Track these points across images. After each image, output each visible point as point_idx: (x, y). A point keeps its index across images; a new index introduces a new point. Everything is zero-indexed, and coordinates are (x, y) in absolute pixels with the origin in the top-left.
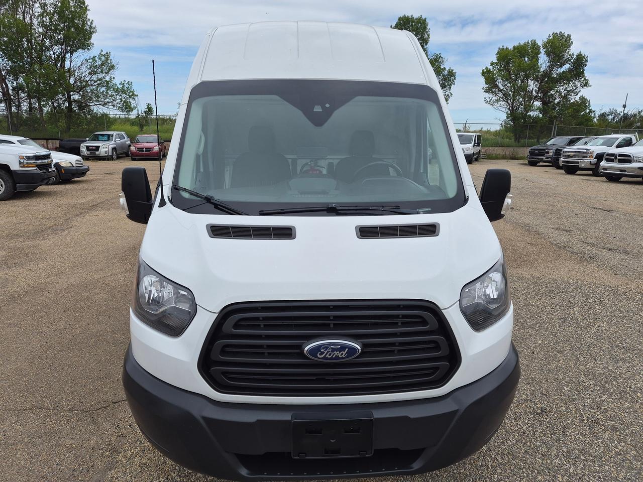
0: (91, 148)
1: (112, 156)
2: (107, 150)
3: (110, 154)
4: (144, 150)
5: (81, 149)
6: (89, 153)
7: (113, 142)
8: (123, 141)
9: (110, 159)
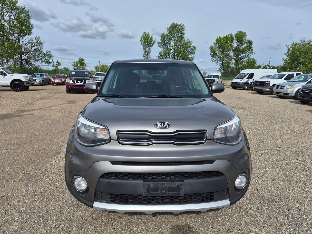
4: (58, 80)
7: (42, 78)
8: (47, 77)
9: (41, 85)
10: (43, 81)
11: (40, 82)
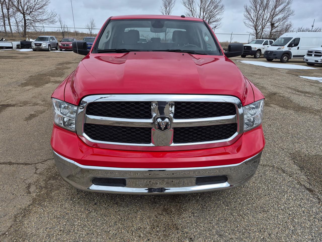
0: (37, 44)
1: (48, 49)
2: (45, 45)
3: (47, 48)
4: (66, 45)
5: (32, 45)
6: (36, 47)
7: (48, 41)
8: (54, 41)
9: (48, 50)
10: (49, 45)
11: (46, 46)
